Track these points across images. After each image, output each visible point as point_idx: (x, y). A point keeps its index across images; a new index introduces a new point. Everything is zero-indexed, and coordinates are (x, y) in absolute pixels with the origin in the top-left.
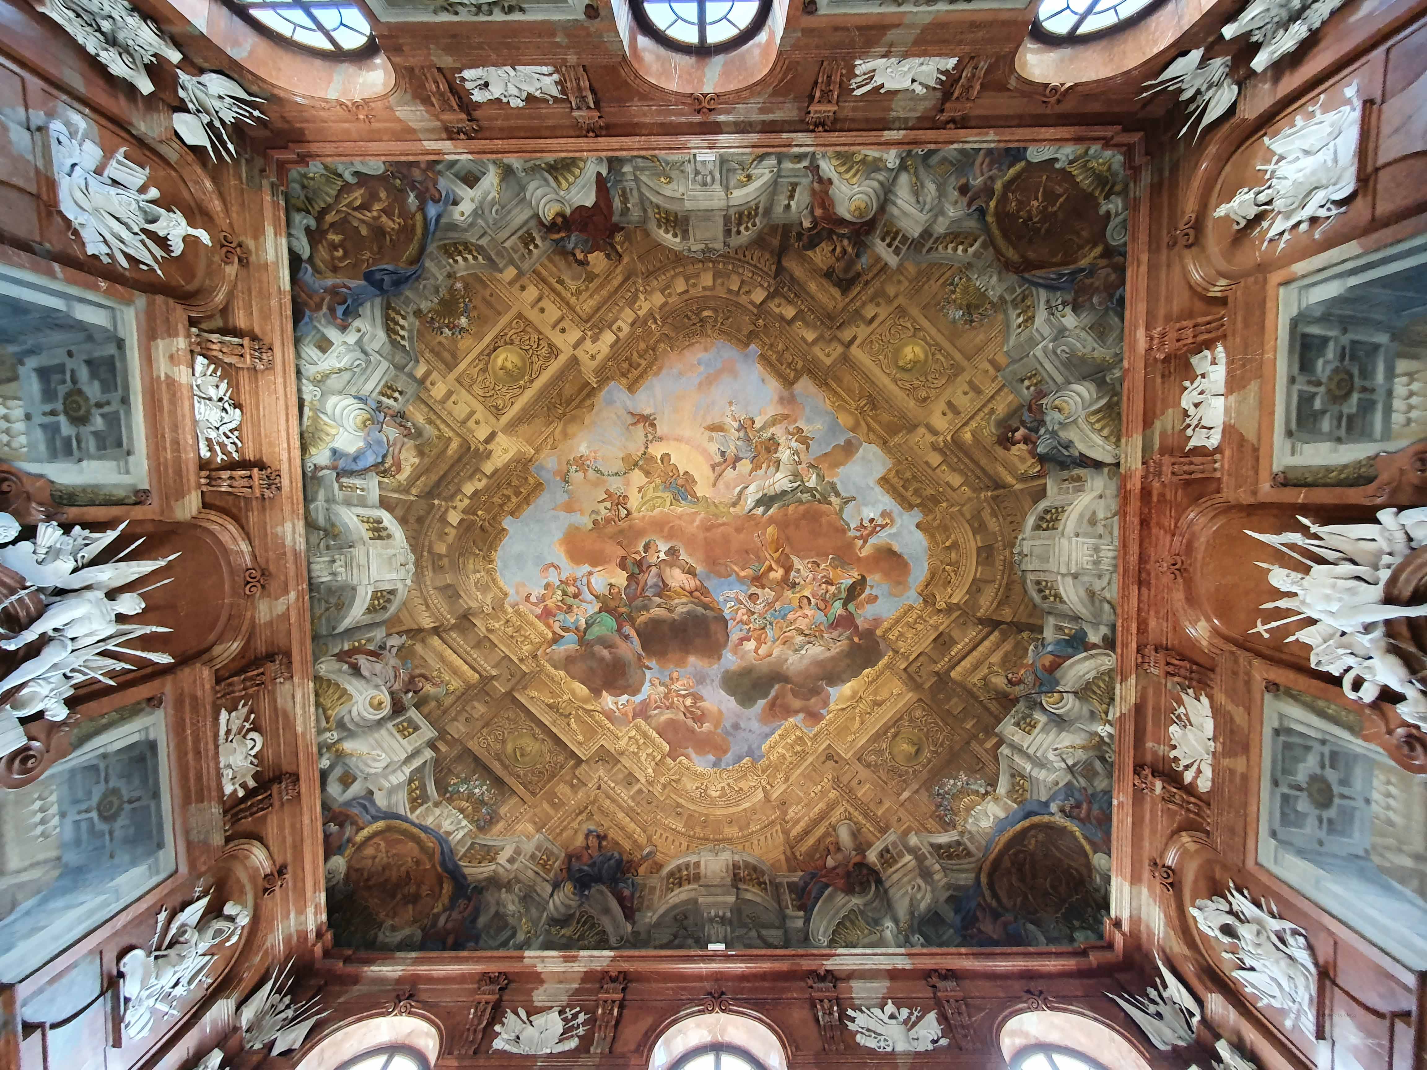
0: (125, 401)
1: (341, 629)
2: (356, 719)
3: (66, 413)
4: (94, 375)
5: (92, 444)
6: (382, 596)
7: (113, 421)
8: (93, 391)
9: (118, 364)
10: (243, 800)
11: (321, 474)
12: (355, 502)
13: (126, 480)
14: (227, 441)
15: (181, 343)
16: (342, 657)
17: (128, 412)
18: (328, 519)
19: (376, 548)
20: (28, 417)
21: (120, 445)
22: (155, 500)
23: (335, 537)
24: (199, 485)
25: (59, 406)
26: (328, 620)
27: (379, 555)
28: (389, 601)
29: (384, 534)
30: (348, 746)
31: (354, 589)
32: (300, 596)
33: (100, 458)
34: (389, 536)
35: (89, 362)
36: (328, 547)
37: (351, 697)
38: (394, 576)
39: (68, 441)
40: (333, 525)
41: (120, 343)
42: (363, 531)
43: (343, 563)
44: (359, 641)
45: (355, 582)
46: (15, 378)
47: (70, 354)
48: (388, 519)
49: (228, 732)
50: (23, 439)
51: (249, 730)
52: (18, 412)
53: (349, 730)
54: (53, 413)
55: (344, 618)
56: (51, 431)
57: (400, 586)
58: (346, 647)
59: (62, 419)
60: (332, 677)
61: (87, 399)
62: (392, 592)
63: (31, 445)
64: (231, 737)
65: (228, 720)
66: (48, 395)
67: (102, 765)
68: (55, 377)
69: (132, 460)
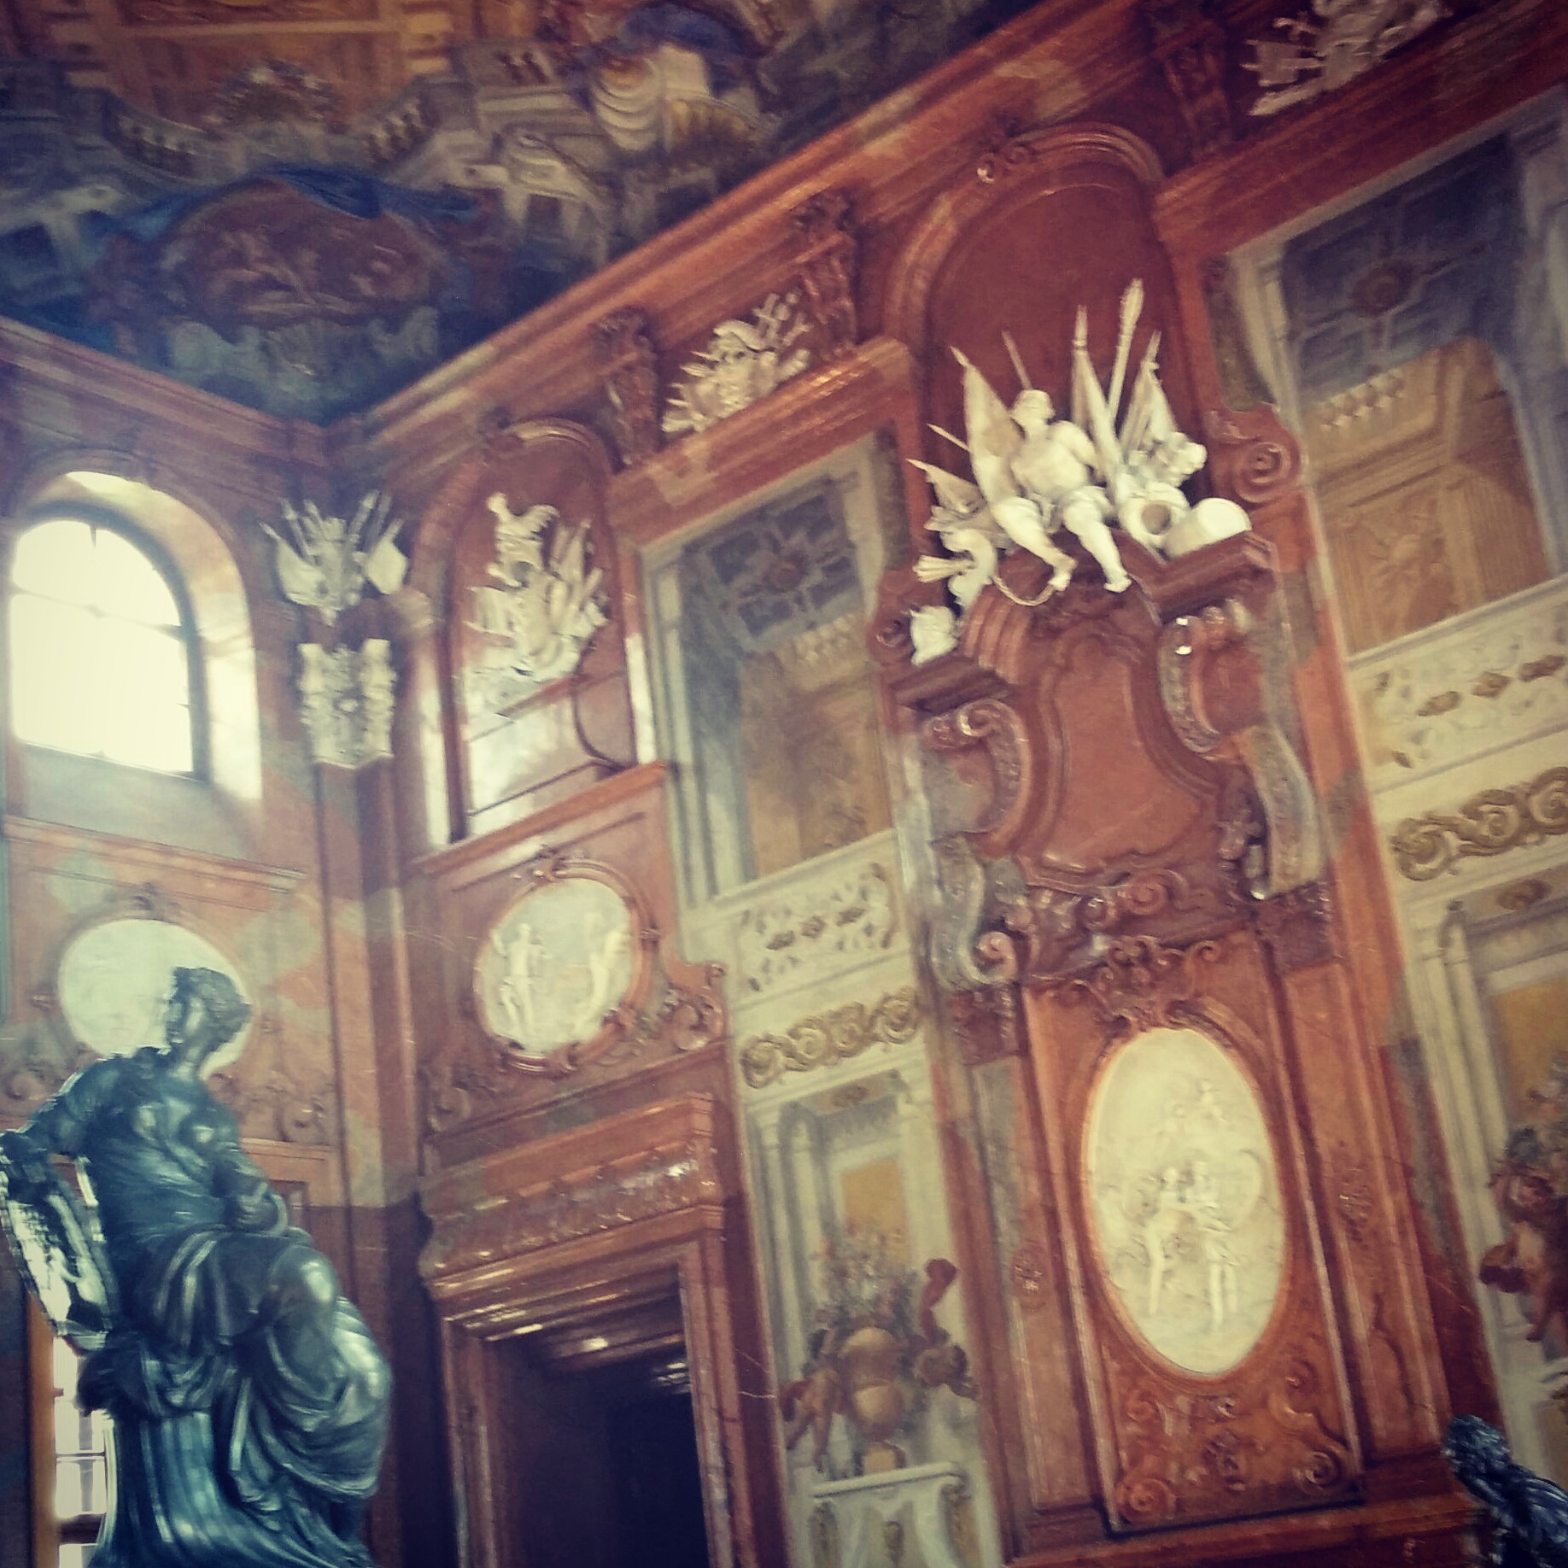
0: (760, 514)
3: (796, 584)
4: (740, 568)
5: (827, 537)
7: (791, 520)
8: (760, 561)
9: (718, 541)
13: (865, 469)
14: (774, 325)
15: (655, 469)
17: (773, 504)
20: (812, 626)
21: (819, 501)
22: (886, 416)
25: (788, 596)
33: (843, 520)
35: (727, 580)
39: (829, 571)
41: (691, 549)
46: (772, 657)
47: (725, 606)
49: (1301, 78)
50: (839, 623)
52: (809, 638)
54: (799, 600)
56: (821, 595)
59: (804, 586)
61: (773, 566)
63: (844, 612)
64: (1313, 64)
65: (1277, 88)
66: (781, 612)
67: (1306, 334)
68: (757, 612)
69: (836, 474)
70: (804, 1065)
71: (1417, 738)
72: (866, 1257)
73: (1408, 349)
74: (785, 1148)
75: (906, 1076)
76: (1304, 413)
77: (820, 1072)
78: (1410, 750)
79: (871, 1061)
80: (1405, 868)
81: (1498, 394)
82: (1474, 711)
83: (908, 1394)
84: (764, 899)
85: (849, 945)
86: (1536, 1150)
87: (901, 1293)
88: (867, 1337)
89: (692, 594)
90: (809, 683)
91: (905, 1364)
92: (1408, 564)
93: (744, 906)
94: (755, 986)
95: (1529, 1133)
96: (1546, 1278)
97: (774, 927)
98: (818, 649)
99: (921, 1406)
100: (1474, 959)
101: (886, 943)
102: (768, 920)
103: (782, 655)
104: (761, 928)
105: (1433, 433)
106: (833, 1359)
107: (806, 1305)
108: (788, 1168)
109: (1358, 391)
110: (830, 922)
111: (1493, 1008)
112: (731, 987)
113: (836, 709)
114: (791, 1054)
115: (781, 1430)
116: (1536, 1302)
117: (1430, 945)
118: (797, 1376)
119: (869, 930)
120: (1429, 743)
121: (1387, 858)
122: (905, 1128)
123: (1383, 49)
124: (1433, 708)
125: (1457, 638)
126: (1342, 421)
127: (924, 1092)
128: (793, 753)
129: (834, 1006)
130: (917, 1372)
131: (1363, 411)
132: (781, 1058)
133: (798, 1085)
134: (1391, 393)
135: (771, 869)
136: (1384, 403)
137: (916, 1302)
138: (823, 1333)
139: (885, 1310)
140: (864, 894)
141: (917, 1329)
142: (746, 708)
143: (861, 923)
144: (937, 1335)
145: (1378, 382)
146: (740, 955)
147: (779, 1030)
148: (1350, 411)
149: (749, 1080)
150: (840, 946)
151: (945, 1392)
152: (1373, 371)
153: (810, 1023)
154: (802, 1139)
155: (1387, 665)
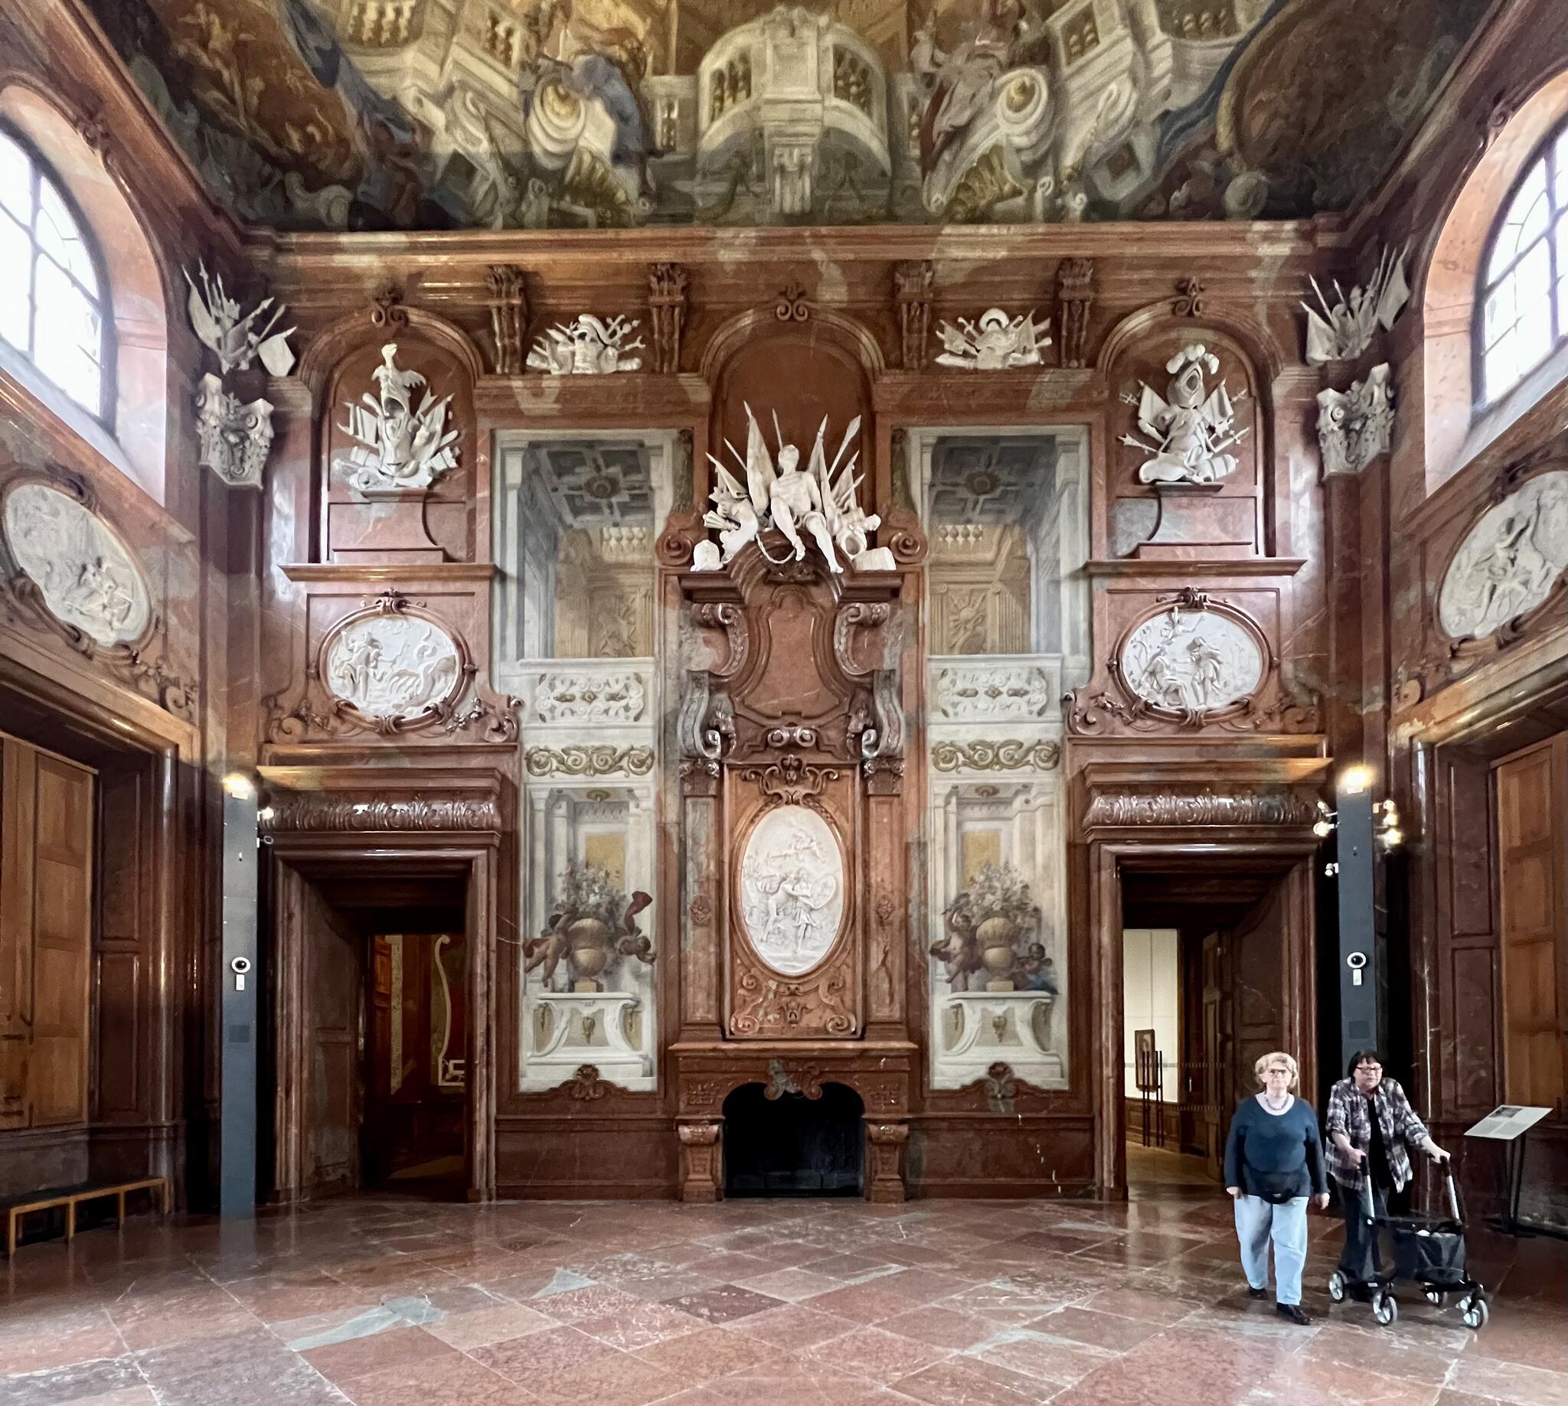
0: (591, 444)
1: (885, 161)
2: (1034, 137)
3: (609, 496)
4: (570, 471)
5: (635, 478)
6: (845, 77)
7: (611, 457)
8: (584, 474)
9: (556, 448)
10: (1056, 339)
11: (653, 185)
12: (690, 122)
13: (668, 449)
14: (620, 334)
15: (517, 384)
16: (929, 162)
17: (601, 442)
18: (717, 175)
19: (767, 85)
20: (616, 525)
21: (633, 453)
22: (688, 422)
23: (746, 165)
24: (672, 375)
25: (603, 502)
26: (867, 184)
27: (776, 77)
28: (853, 63)
29: (740, 69)
30: (1070, 158)
31: (827, 132)
32: (819, 240)
33: (648, 472)
34: (744, 58)
35: (560, 475)
36: (761, 178)
37: (996, 149)
38: (811, 51)
39: (634, 497)
40: (728, 167)
41: (534, 446)
42: (734, 109)
43: (786, 151)
44: (911, 127)
45: (816, 130)
46: (585, 532)
47: (555, 490)
48: (714, 62)
49: (965, 354)
50: (636, 530)
51: (977, 327)
52: (614, 531)
53: (1046, 155)
54: (610, 506)
55: (869, 152)
56: (625, 509)
57: (829, 40)
58: (916, 152)
59: (614, 500)
60: (955, 181)
61: (594, 479)
62: (839, 55)
63: (640, 525)
64: (973, 351)
65: (952, 353)
66: (595, 509)
67: (941, 488)
68: (578, 502)
69: (647, 443)
70: (570, 771)
71: (955, 705)
72: (594, 881)
73: (988, 518)
74: (549, 814)
75: (637, 792)
76: (931, 527)
77: (580, 777)
78: (950, 710)
79: (614, 780)
80: (936, 764)
81: (1025, 558)
82: (983, 701)
83: (610, 956)
84: (557, 671)
85: (612, 713)
86: (967, 903)
87: (614, 905)
88: (587, 923)
89: (531, 474)
90: (609, 557)
91: (611, 941)
92: (967, 622)
93: (543, 671)
94: (543, 718)
95: (966, 895)
96: (959, 958)
97: (560, 689)
98: (619, 540)
99: (617, 962)
100: (958, 814)
101: (637, 719)
102: (558, 683)
103: (594, 535)
104: (552, 687)
105: (992, 564)
106: (564, 930)
107: (550, 898)
108: (549, 824)
109: (960, 528)
110: (601, 697)
111: (962, 838)
112: (524, 715)
113: (625, 579)
114: (562, 762)
115: (523, 962)
116: (953, 967)
117: (940, 802)
118: (538, 936)
119: (627, 708)
120: (960, 708)
121: (930, 757)
122: (631, 820)
123: (1011, 361)
124: (963, 693)
125: (983, 665)
126: (949, 539)
127: (649, 803)
128: (591, 593)
129: (597, 744)
130: (618, 945)
131: (960, 539)
132: (555, 764)
133: (562, 780)
134: (977, 536)
135: (565, 655)
136: (972, 539)
137: (623, 911)
138: (559, 917)
139: (602, 910)
140: (627, 688)
141: (621, 922)
142: (562, 555)
143: (623, 703)
144: (633, 929)
145: (970, 527)
146: (534, 699)
147: (556, 748)
148: (955, 536)
149: (529, 769)
150: (606, 712)
151: (634, 957)
152: (969, 521)
153: (578, 749)
154: (562, 810)
155: (947, 666)
